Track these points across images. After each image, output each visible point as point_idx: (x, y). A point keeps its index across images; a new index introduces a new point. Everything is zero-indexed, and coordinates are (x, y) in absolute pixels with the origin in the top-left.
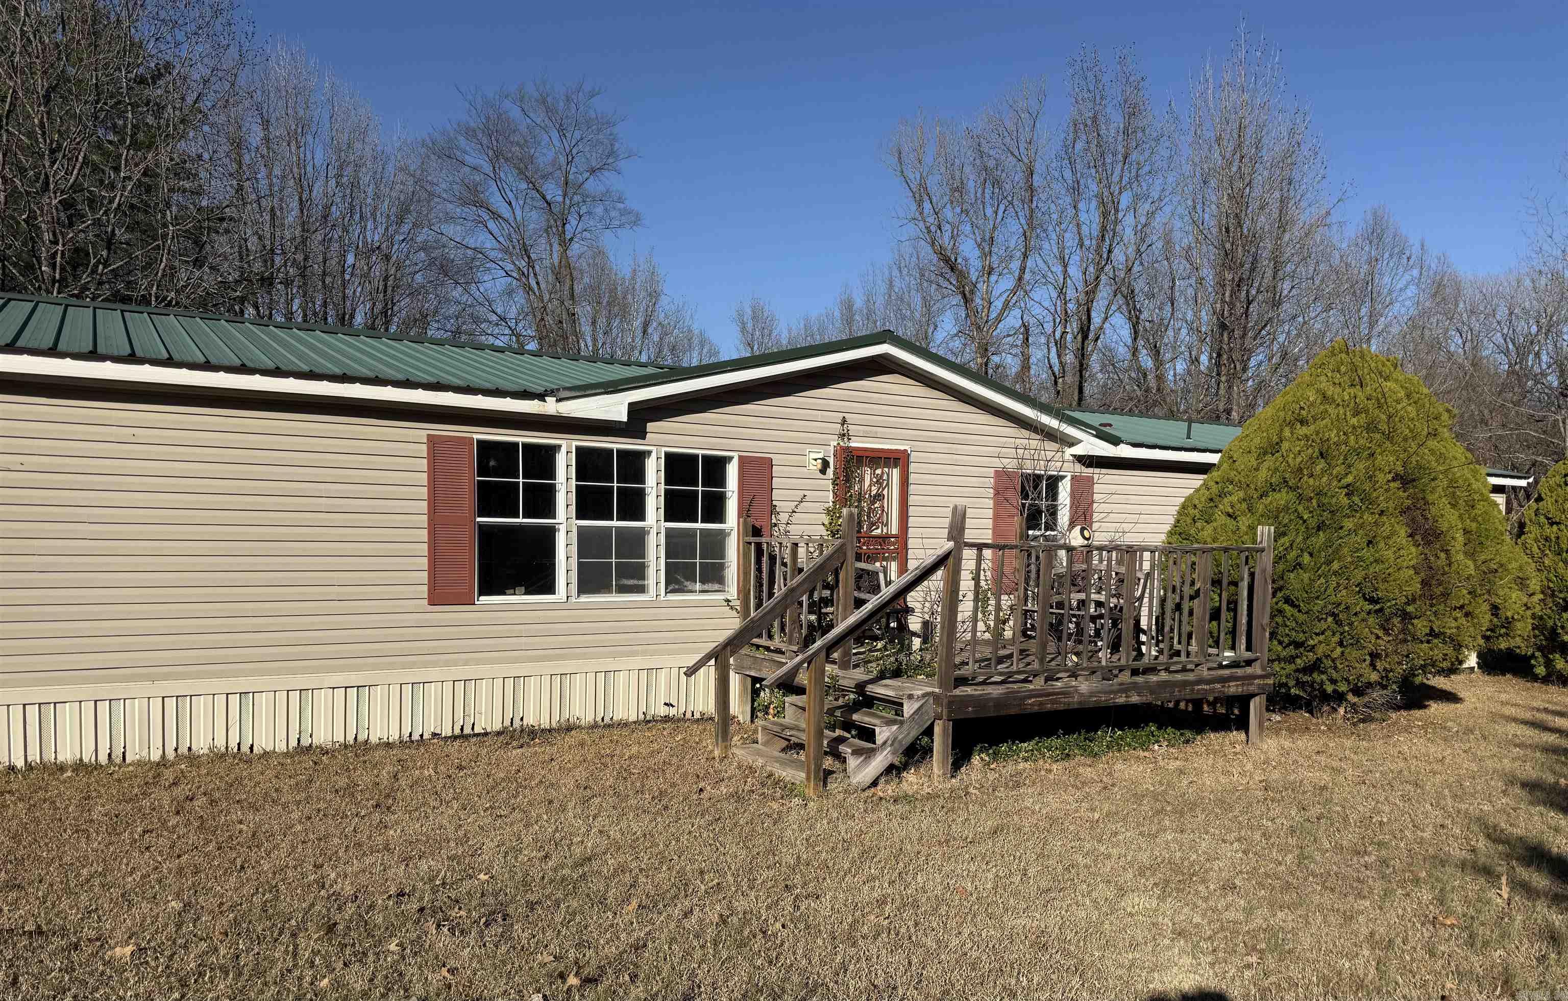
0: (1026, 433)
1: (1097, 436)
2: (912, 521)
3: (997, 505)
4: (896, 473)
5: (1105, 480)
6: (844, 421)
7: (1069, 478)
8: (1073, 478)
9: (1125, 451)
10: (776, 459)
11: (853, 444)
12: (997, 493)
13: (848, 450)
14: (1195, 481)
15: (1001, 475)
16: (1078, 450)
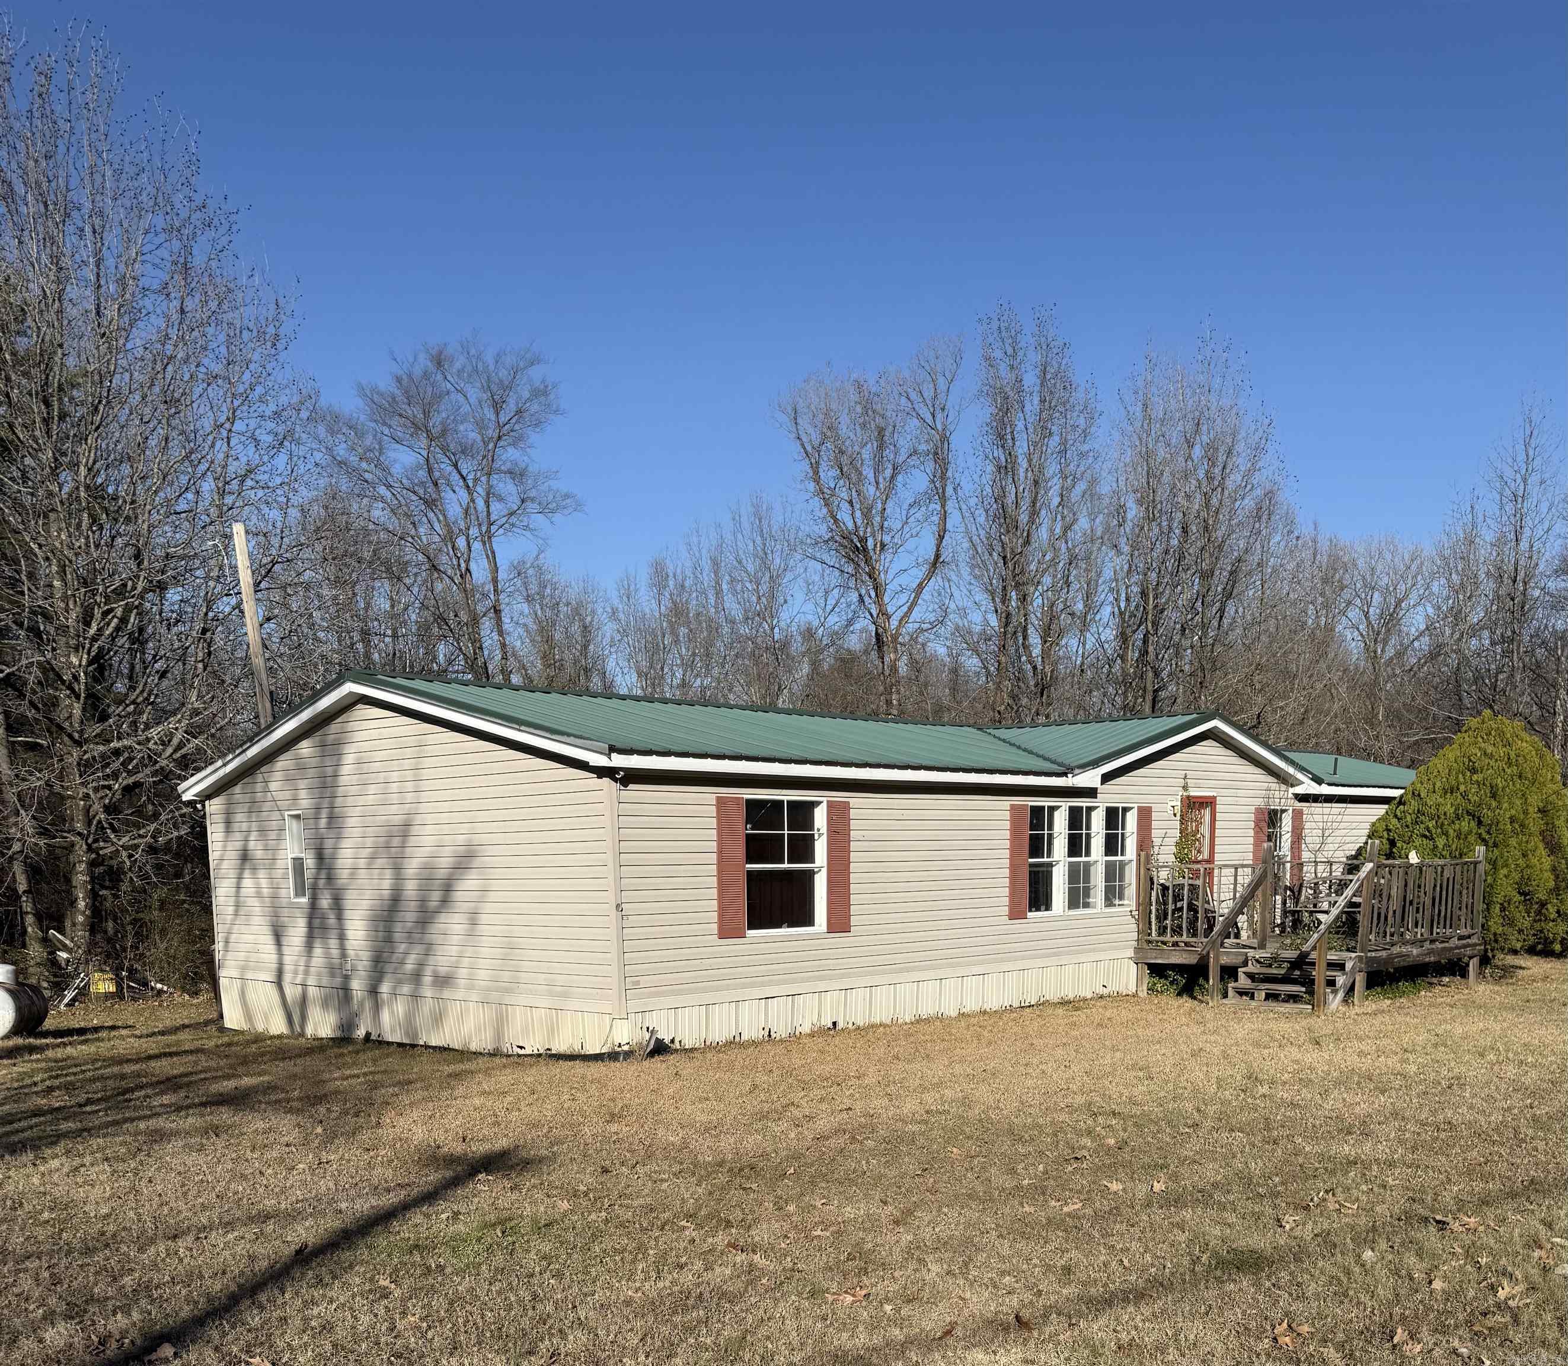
0: (1270, 779)
1: (1312, 779)
2: (1217, 849)
3: (1256, 833)
4: (1207, 813)
5: (1315, 812)
6: (1185, 778)
7: (1290, 812)
8: (1294, 810)
9: (1325, 790)
10: (1155, 807)
11: (1192, 794)
12: (1257, 825)
13: (1188, 797)
14: (1381, 810)
15: (1259, 811)
16: (1300, 790)
